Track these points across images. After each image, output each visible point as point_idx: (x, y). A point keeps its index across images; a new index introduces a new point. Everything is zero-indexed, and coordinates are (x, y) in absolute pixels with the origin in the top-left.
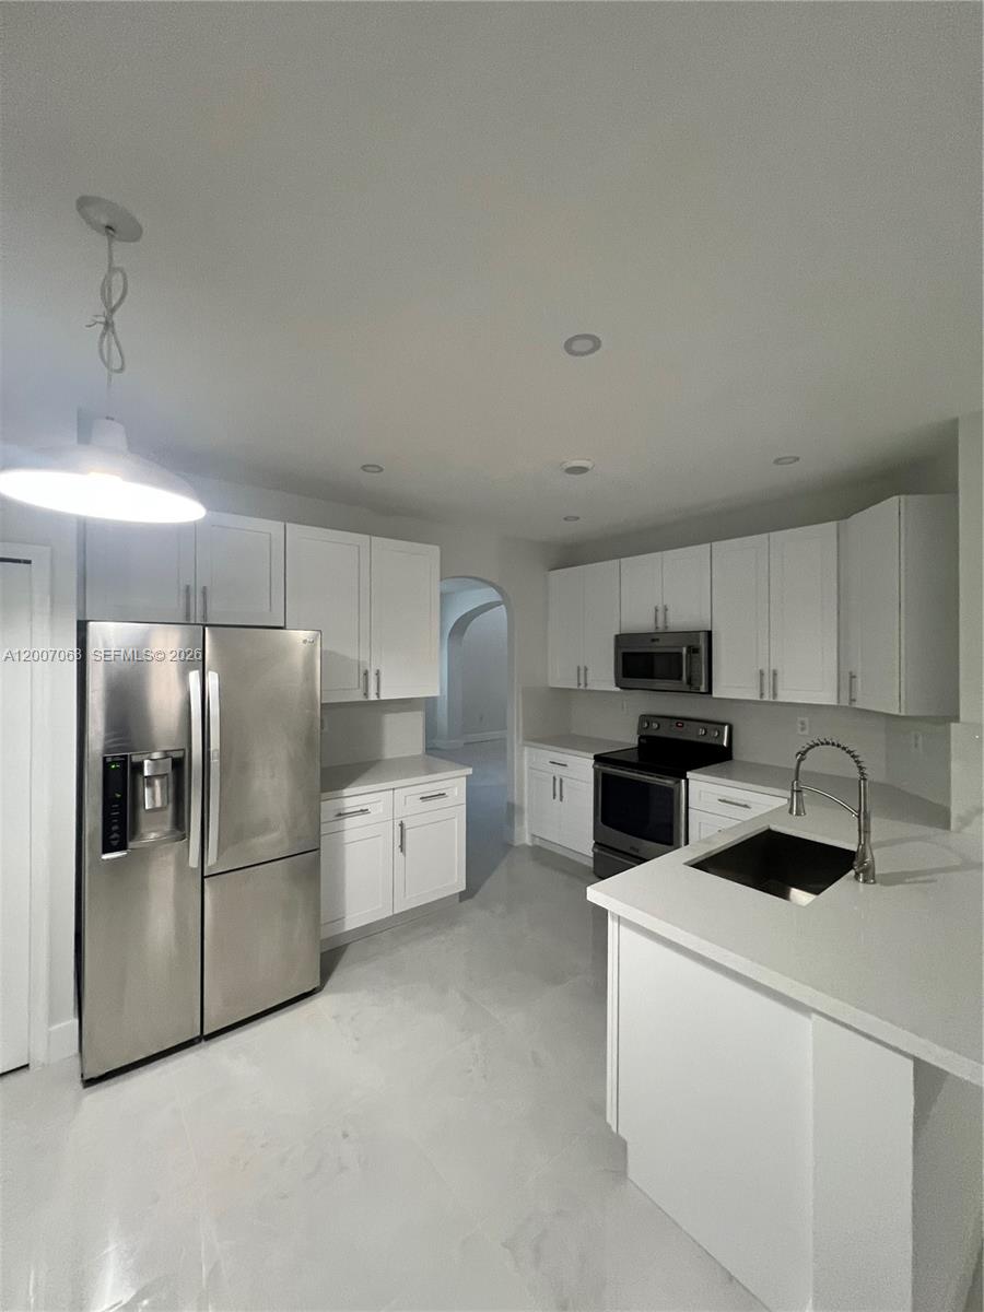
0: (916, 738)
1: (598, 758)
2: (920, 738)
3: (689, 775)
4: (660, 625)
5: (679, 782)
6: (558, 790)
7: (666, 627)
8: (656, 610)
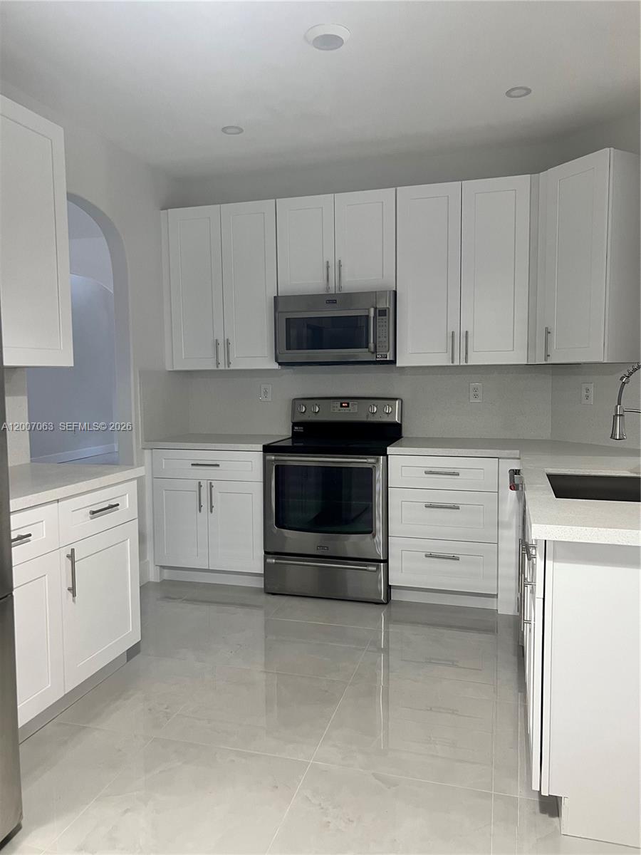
0: (588, 390)
1: (267, 449)
2: (592, 390)
3: (390, 450)
4: (332, 284)
5: (378, 461)
6: (205, 498)
7: (340, 287)
8: (328, 267)
